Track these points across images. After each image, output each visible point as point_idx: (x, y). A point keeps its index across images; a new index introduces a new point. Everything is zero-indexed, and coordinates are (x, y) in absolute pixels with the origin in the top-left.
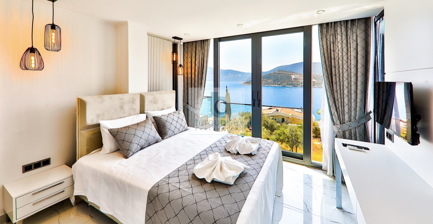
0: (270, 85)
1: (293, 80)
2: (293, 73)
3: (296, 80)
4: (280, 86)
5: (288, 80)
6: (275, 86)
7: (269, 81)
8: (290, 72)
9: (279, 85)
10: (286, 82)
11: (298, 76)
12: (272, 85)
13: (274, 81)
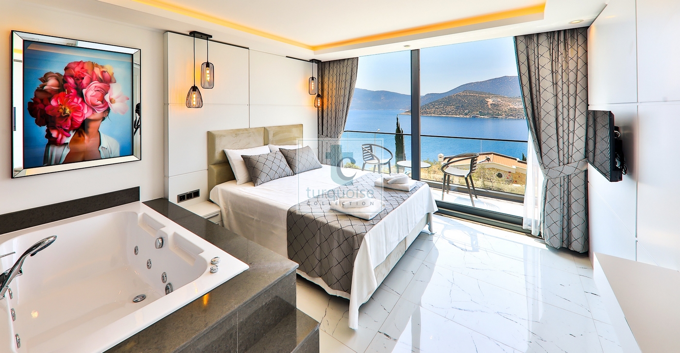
0: (449, 116)
1: (490, 107)
2: (490, 95)
3: (495, 107)
4: (468, 117)
5: (482, 107)
6: (458, 116)
7: (449, 109)
8: (485, 94)
9: (466, 114)
10: (477, 111)
11: (499, 100)
12: (453, 116)
13: (457, 108)
